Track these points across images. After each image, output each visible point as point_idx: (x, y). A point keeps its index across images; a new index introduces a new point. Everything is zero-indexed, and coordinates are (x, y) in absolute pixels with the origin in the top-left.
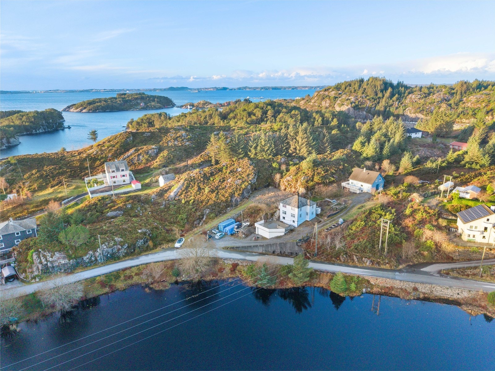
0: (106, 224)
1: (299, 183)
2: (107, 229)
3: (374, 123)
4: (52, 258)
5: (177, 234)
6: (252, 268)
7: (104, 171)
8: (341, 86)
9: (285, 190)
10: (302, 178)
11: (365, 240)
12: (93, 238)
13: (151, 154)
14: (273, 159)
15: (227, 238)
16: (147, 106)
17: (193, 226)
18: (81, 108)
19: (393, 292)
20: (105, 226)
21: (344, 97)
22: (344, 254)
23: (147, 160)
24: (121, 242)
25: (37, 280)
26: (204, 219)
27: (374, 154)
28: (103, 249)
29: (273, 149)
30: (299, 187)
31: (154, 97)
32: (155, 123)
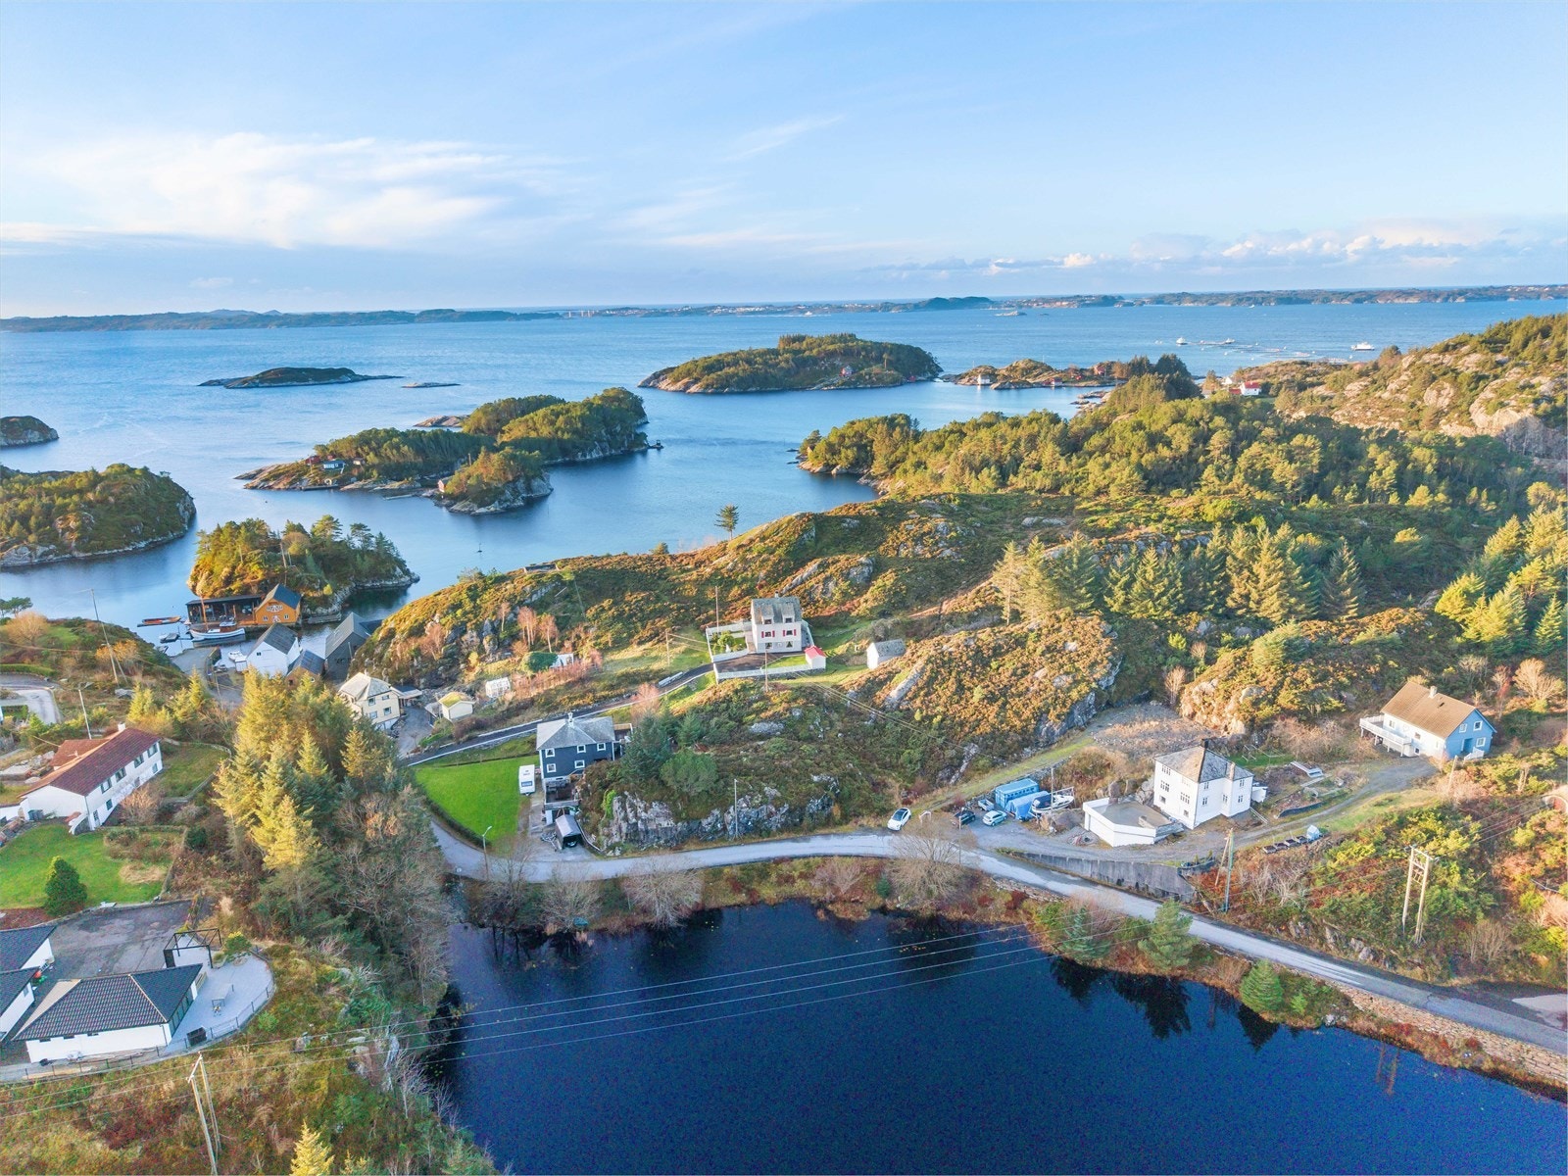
0: (747, 750)
1: (1232, 705)
2: (749, 764)
3: (1533, 528)
4: (646, 812)
5: (896, 797)
6: (1056, 911)
7: (748, 614)
8: (1509, 334)
9: (1192, 716)
10: (1244, 692)
11: (1365, 895)
12: (722, 782)
13: (854, 578)
14: (1174, 621)
15: (1010, 826)
16: (860, 378)
17: (934, 783)
18: (686, 380)
19: (1409, 1039)
20: (747, 756)
21: (1513, 375)
22: (1300, 920)
23: (844, 593)
24: (776, 798)
25: (618, 853)
26: (963, 769)
27: (1504, 634)
28: (740, 809)
29: (1177, 594)
30: (1229, 716)
31: (881, 348)
32: (874, 449)
